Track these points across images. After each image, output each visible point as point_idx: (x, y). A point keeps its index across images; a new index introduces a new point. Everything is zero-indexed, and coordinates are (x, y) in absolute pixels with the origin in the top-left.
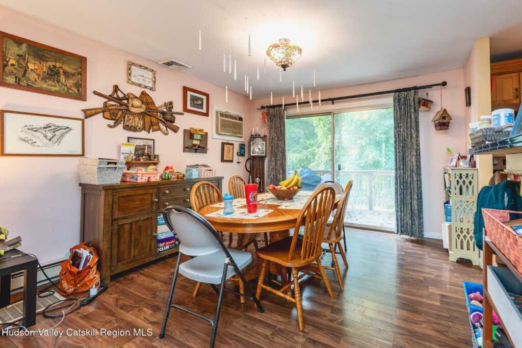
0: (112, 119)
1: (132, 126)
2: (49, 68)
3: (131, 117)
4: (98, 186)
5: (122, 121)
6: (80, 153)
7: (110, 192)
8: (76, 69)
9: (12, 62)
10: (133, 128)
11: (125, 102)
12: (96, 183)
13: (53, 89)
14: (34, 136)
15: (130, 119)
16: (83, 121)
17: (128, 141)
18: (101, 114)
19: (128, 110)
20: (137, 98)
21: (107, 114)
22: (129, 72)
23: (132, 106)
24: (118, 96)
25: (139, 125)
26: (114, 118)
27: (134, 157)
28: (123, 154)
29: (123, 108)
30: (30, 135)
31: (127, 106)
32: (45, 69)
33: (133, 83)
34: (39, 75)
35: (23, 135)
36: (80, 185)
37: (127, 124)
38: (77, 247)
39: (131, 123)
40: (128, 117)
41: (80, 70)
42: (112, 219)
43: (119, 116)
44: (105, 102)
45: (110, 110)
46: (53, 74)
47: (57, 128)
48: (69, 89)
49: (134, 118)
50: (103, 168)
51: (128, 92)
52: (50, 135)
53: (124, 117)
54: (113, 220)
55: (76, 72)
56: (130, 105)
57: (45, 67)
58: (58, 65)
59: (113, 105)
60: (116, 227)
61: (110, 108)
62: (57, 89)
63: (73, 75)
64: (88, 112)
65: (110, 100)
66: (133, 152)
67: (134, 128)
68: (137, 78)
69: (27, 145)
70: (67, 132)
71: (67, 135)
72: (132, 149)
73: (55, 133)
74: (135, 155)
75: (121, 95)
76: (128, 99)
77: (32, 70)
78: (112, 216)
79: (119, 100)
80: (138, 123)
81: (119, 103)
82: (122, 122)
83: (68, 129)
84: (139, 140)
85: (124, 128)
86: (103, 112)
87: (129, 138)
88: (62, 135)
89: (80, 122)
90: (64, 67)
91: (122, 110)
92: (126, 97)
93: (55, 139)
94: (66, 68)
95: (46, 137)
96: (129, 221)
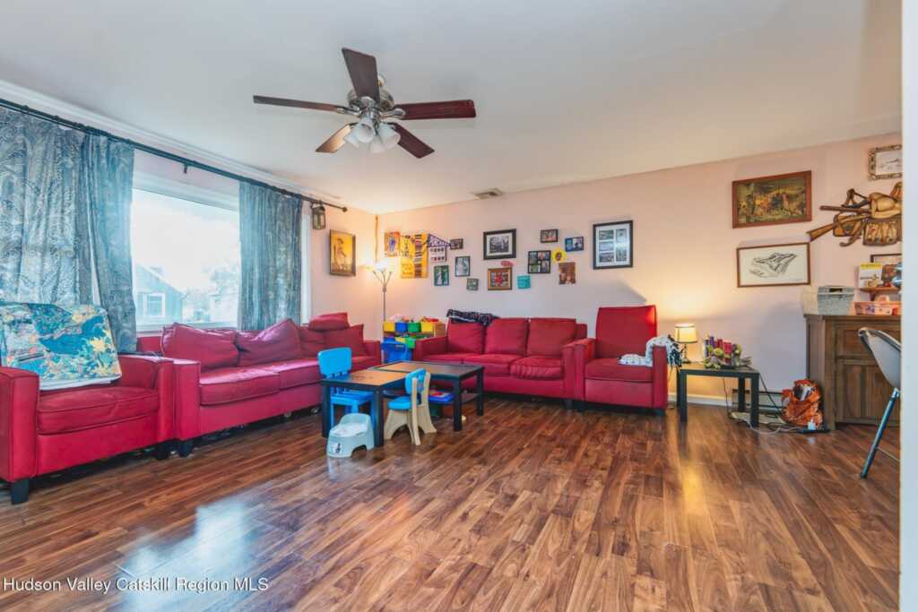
0: (846, 235)
1: (876, 239)
2: (774, 198)
3: (875, 227)
4: (819, 316)
5: (861, 234)
6: (806, 281)
7: (833, 323)
8: (800, 189)
9: (744, 204)
10: (878, 242)
11: (866, 207)
12: (817, 313)
13: (777, 217)
14: (761, 267)
15: (874, 230)
16: (808, 244)
17: (872, 261)
18: (831, 232)
19: (870, 218)
20: (885, 196)
21: (839, 230)
22: (873, 163)
23: (877, 210)
24: (854, 203)
25: (890, 235)
26: (847, 232)
27: (882, 282)
28: (862, 278)
29: (864, 215)
30: (758, 268)
31: (870, 213)
32: (770, 200)
33: (879, 177)
34: (764, 208)
35: (753, 268)
36: (805, 316)
37: (870, 237)
38: (803, 382)
39: (876, 234)
40: (870, 227)
41: (803, 188)
42: (836, 355)
43: (856, 229)
44: (836, 216)
45: (842, 225)
46: (777, 203)
47: (782, 257)
48: (792, 213)
49: (880, 226)
50: (824, 296)
51: (871, 192)
52: (775, 265)
53: (865, 228)
54: (837, 358)
55: (799, 191)
56: (873, 210)
57: (769, 198)
58: (781, 191)
59: (846, 217)
60: (841, 367)
61: (843, 222)
62: (780, 217)
63: (797, 196)
64: (814, 233)
65: (842, 211)
66: (879, 275)
67: (882, 240)
68: (886, 168)
69: (758, 278)
70: (791, 260)
71: (792, 263)
72: (878, 271)
73: (780, 262)
74: (882, 279)
75: (858, 200)
76: (870, 203)
77: (759, 206)
78: (836, 352)
79: (856, 207)
80: (888, 233)
81: (856, 211)
82: (862, 237)
83: (792, 256)
84: (890, 257)
85: (865, 243)
86: (834, 228)
87: (872, 258)
88: (787, 264)
89: (805, 247)
90: (787, 192)
91: (861, 219)
92: (868, 201)
93: (779, 269)
94: (789, 191)
95: (771, 267)
96: (862, 363)
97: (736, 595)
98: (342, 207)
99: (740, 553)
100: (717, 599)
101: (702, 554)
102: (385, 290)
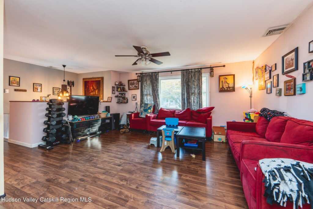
97: (48, 195)
98: (223, 65)
99: (58, 206)
100: (51, 191)
101: (66, 195)
102: (251, 97)
